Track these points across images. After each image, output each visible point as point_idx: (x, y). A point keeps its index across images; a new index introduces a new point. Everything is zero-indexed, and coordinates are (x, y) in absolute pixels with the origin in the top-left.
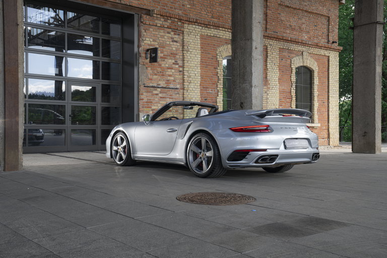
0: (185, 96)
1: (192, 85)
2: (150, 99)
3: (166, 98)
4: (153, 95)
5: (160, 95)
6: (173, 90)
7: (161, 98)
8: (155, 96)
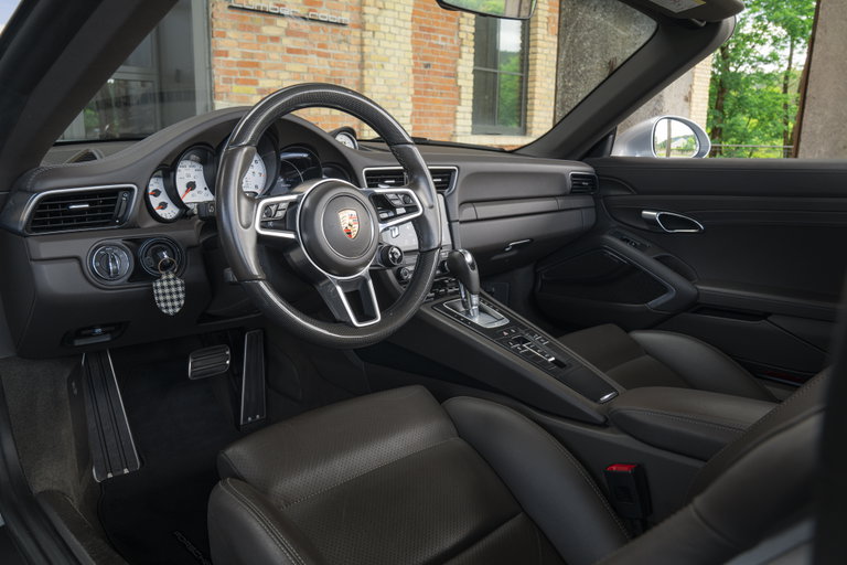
0: (366, 49)
1: (388, 18)
2: (252, 56)
3: (306, 52)
4: (262, 39)
5: (287, 42)
6: (330, 28)
7: (290, 51)
8: (270, 43)
